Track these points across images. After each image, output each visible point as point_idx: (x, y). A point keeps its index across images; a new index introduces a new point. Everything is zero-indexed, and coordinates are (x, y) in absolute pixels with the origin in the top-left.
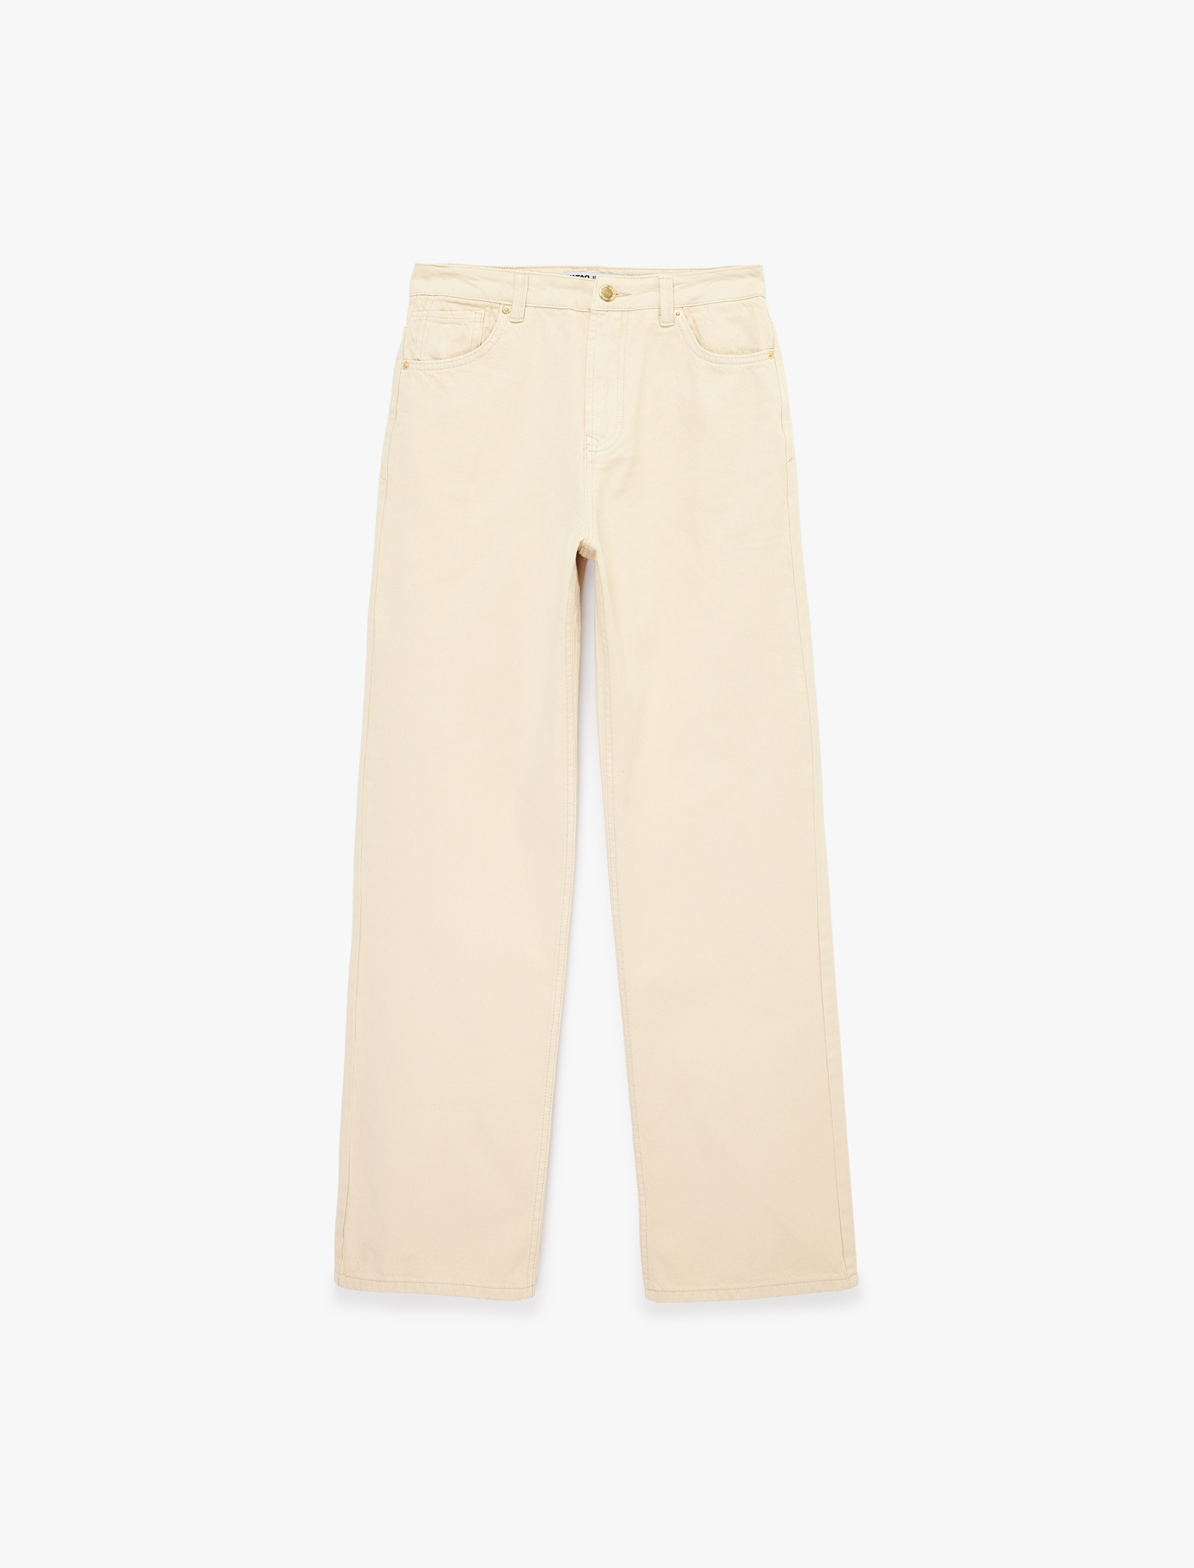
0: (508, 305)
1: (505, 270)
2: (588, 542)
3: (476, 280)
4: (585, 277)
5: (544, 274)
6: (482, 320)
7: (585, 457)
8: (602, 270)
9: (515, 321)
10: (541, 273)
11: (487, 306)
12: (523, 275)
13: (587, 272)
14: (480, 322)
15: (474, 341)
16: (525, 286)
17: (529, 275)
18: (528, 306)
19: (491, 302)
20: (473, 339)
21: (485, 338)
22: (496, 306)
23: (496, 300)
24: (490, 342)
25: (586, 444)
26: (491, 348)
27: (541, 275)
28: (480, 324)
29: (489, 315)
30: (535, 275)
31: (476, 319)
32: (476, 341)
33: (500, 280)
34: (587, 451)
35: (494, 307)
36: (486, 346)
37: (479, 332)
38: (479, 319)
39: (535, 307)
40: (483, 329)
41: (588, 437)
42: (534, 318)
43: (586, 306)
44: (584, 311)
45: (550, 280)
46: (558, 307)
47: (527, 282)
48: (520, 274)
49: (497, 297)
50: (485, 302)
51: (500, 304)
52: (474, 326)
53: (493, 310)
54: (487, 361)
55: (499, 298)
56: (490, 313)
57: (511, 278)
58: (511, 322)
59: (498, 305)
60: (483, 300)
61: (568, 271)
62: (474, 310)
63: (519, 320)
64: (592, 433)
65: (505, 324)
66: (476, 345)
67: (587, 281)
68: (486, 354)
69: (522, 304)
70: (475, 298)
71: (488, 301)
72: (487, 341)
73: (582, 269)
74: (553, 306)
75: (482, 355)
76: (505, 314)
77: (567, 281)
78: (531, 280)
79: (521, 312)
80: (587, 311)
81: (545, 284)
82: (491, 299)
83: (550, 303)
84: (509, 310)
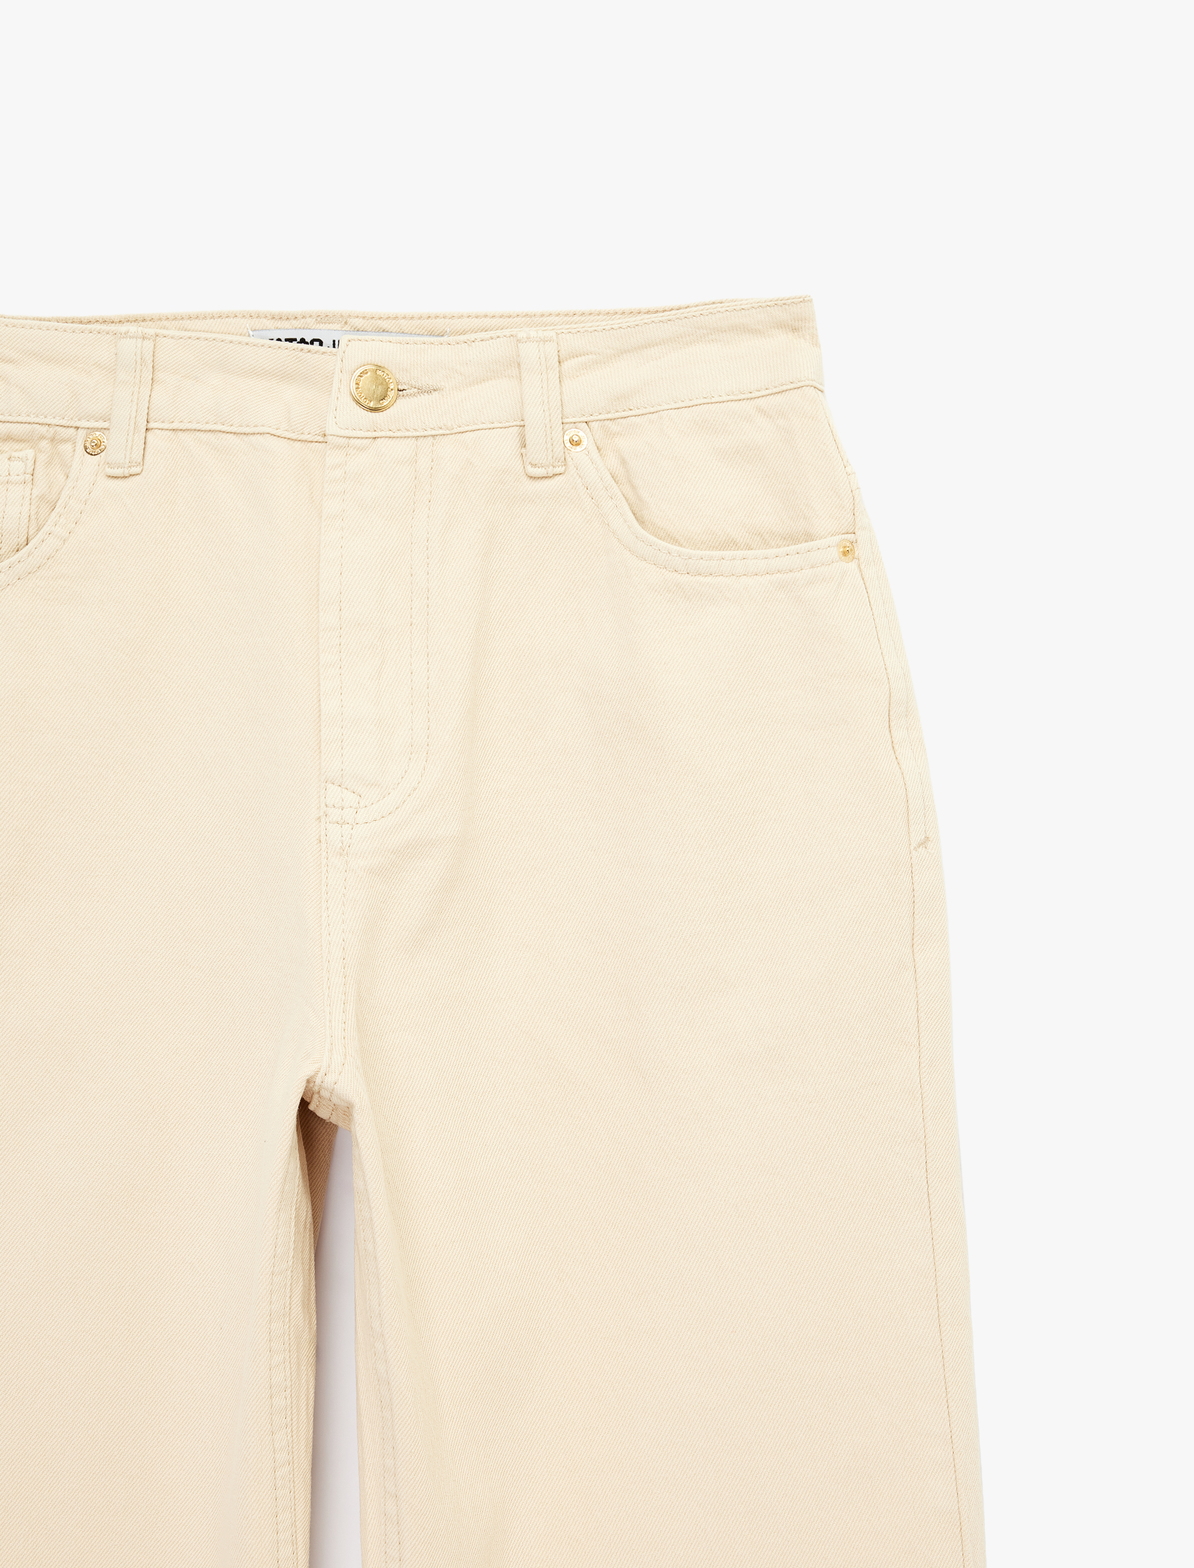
0: (98, 429)
1: (89, 326)
2: (330, 1082)
3: (10, 361)
4: (312, 342)
5: (198, 334)
6: (29, 477)
7: (323, 839)
8: (358, 323)
9: (119, 473)
11: (42, 437)
12: (140, 341)
13: (317, 327)
14: (23, 483)
15: (9, 534)
16: (146, 372)
17: (157, 341)
18: (155, 427)
19: (53, 423)
20: (4, 530)
21: (39, 525)
22: (64, 436)
23: (66, 418)
24: (49, 538)
25: (326, 805)
26: (57, 550)
27: (190, 340)
28: (24, 488)
29: (46, 461)
30: (172, 338)
31: (9, 474)
32: (12, 535)
33: (77, 358)
34: (328, 823)
35: (59, 437)
36: (41, 545)
37: (19, 512)
38: (20, 473)
39: (174, 428)
40: (30, 504)
41: (330, 785)
42: (173, 461)
43: (316, 426)
44: (311, 440)
45: (217, 354)
46: (237, 428)
47: (149, 362)
48: (130, 337)
49: (69, 410)
50: (36, 425)
51: (76, 429)
52: (6, 496)
53: (56, 446)
54: (42, 588)
55: (75, 413)
56: (48, 457)
57: (106, 350)
58: (107, 476)
59: (72, 430)
60: (29, 419)
61: (264, 328)
62: (4, 449)
63: (129, 468)
64: (342, 775)
65: (92, 484)
66: (10, 548)
67: (316, 356)
68: (38, 570)
69: (137, 424)
70: (5, 417)
71: (44, 423)
72: (41, 535)
73: (302, 318)
74: (224, 426)
75: (27, 574)
76: (91, 454)
77: (262, 357)
78: (162, 356)
79: (133, 448)
80: (320, 441)
81: (200, 365)
82: (51, 417)
83: (215, 417)
84: (103, 444)
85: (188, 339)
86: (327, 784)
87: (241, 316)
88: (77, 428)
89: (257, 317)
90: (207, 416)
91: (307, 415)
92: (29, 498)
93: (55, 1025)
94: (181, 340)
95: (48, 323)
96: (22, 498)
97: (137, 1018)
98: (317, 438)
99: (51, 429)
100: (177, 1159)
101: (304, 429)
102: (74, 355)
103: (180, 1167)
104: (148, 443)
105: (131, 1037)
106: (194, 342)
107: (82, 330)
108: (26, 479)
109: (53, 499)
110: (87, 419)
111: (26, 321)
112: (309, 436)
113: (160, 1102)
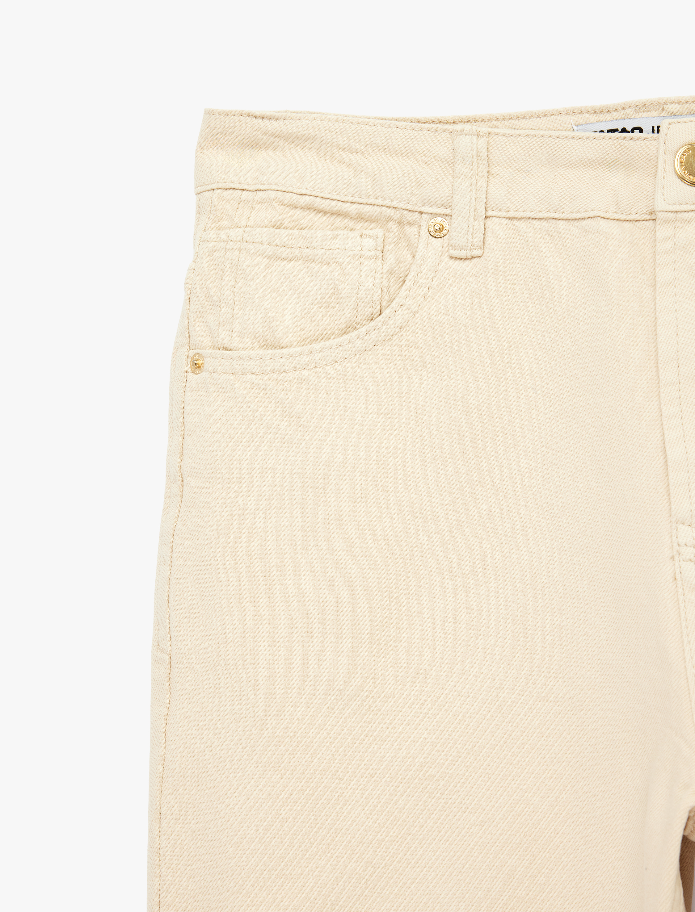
0: (440, 215)
1: (427, 125)
3: (357, 152)
4: (633, 131)
5: (527, 132)
6: (379, 253)
7: (678, 576)
8: (675, 108)
9: (462, 254)
10: (518, 132)
11: (390, 219)
12: (475, 137)
13: (636, 116)
14: (375, 258)
15: (364, 304)
16: (482, 166)
17: (490, 138)
18: (493, 215)
19: (399, 207)
20: (359, 300)
21: (390, 297)
22: (410, 219)
23: (410, 203)
24: (401, 309)
25: (679, 545)
26: (408, 321)
27: (520, 138)
28: (376, 263)
29: (395, 240)
30: (503, 136)
31: (362, 249)
32: (366, 305)
33: (417, 151)
34: (682, 561)
35: (405, 220)
36: (394, 315)
37: (372, 284)
38: (371, 249)
39: (510, 216)
40: (382, 278)
41: (681, 525)
42: (511, 246)
43: (643, 206)
44: (638, 219)
45: (545, 149)
46: (569, 215)
47: (484, 157)
48: (466, 135)
49: (413, 196)
50: (384, 208)
51: (420, 214)
52: (360, 269)
53: (402, 227)
54: (395, 355)
55: (418, 199)
56: (396, 237)
57: (444, 146)
58: (451, 257)
59: (417, 215)
60: (377, 202)
61: (588, 122)
62: (355, 227)
63: (472, 251)
64: (692, 515)
65: (437, 264)
66: (365, 317)
67: (638, 142)
68: (391, 338)
69: (476, 211)
70: (356, 199)
71: (391, 206)
72: (393, 306)
73: (622, 109)
74: (556, 214)
75: (381, 342)
76: (435, 237)
77: (587, 148)
78: (496, 151)
79: (474, 233)
80: (647, 219)
81: (530, 159)
82: (397, 201)
83: (548, 206)
84: (445, 228)
85: (518, 136)
86: (678, 525)
87: (565, 113)
88: (421, 213)
89: (580, 113)
90: (540, 205)
91: (634, 197)
92: (380, 272)
93: (427, 761)
94: (512, 137)
95: (389, 122)
96: (374, 271)
97: (503, 751)
98: (645, 217)
99: (398, 212)
100: (550, 881)
101: (632, 210)
102: (415, 149)
104: (487, 229)
105: (499, 769)
106: (524, 139)
107: (420, 128)
108: (377, 255)
109: (402, 275)
110: (430, 205)
111: (369, 120)
112: (637, 215)
113: (530, 828)
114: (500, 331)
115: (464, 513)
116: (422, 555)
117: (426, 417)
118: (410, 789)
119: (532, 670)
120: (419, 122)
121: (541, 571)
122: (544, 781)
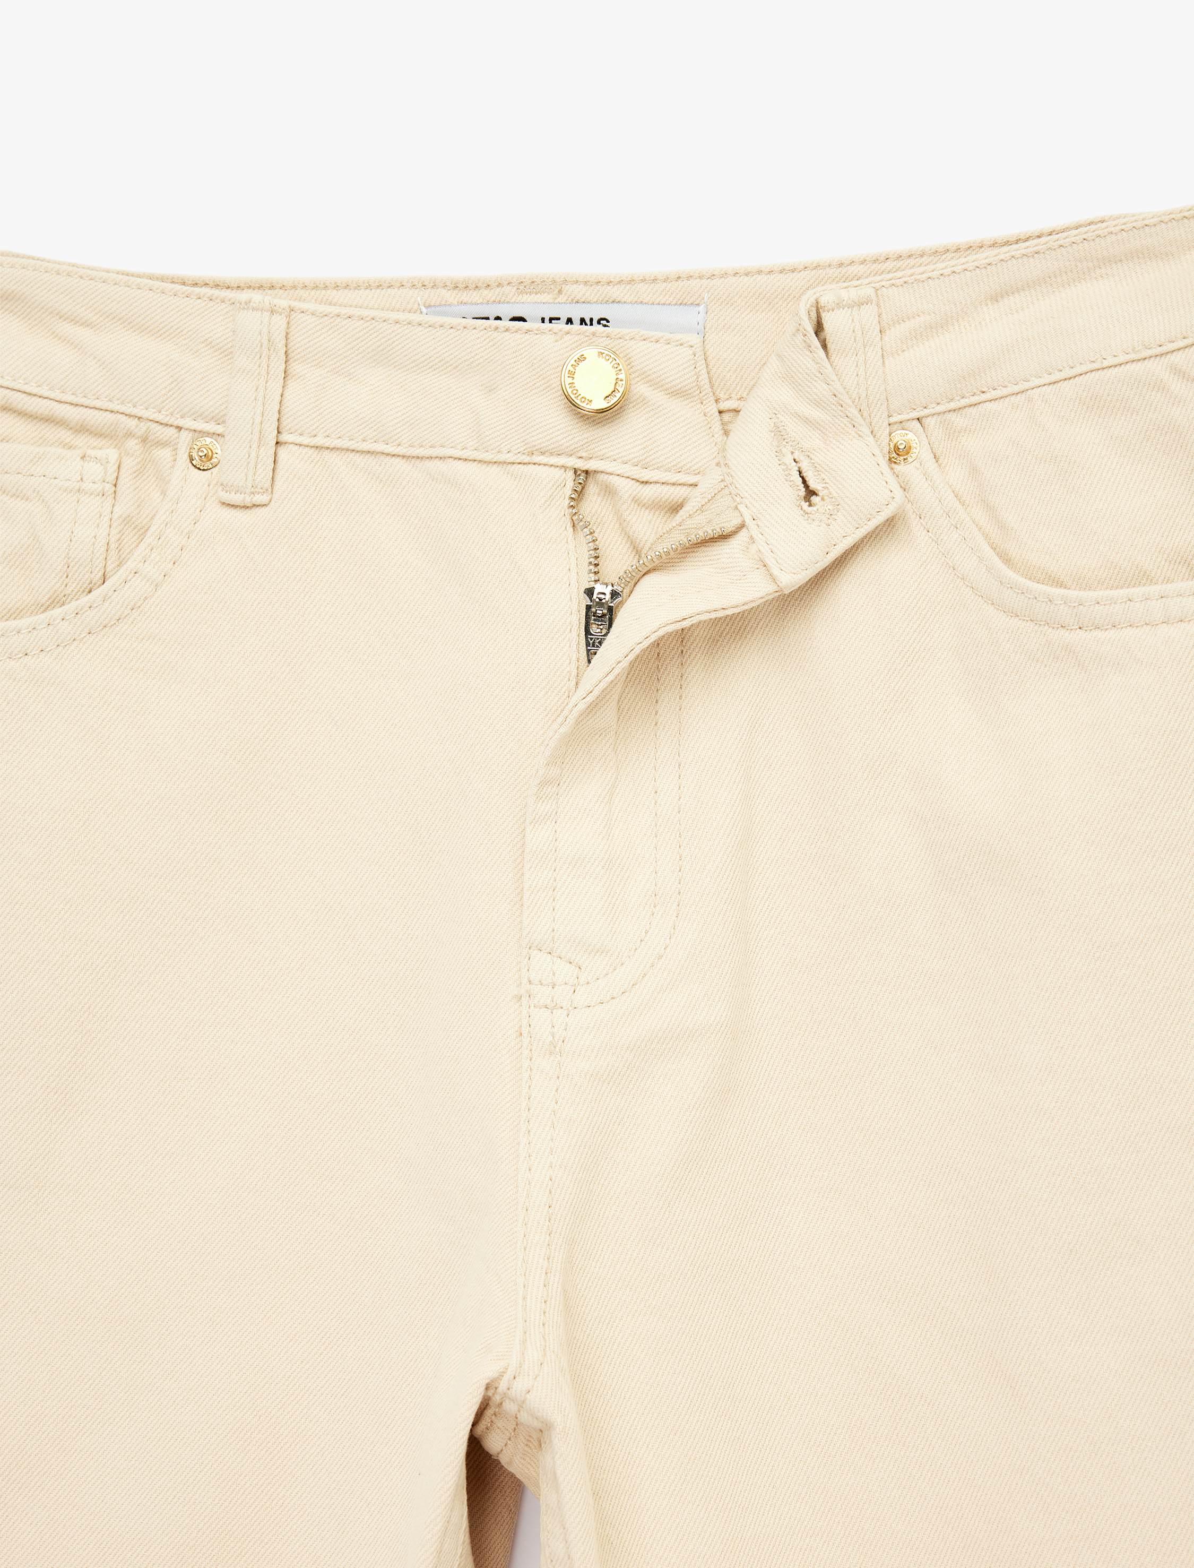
0: (208, 434)
1: (197, 290)
2: (519, 1387)
3: (87, 324)
5: (350, 311)
6: (109, 488)
7: (525, 1031)
8: (578, 290)
9: (237, 498)
10: (336, 310)
11: (129, 435)
12: (267, 314)
13: (518, 300)
14: (101, 494)
15: (78, 565)
16: (275, 360)
17: (292, 317)
18: (290, 440)
19: (144, 416)
20: (71, 559)
21: (121, 559)
22: (161, 437)
23: (163, 412)
24: (134, 578)
25: (530, 981)
26: (146, 598)
27: (339, 320)
28: (102, 502)
29: (135, 469)
30: (313, 314)
31: (82, 479)
32: (82, 568)
33: (179, 330)
34: (532, 1007)
35: (154, 437)
36: (123, 587)
37: (93, 535)
38: (96, 480)
39: (317, 445)
40: (110, 527)
41: (536, 952)
42: (316, 492)
43: (519, 441)
44: (512, 460)
45: (377, 339)
46: (407, 449)
47: (280, 346)
48: (253, 309)
49: (167, 401)
50: (121, 416)
51: (177, 430)
52: (76, 510)
53: (150, 450)
54: (121, 651)
55: (176, 406)
56: (138, 463)
57: (220, 324)
58: (220, 502)
59: (172, 431)
60: (111, 406)
61: (443, 303)
62: (76, 443)
63: (252, 495)
64: (553, 937)
65: (198, 511)
66: (79, 586)
67: (518, 338)
68: (117, 623)
69: (263, 432)
70: (78, 398)
71: (132, 414)
72: (122, 573)
73: (498, 286)
74: (388, 446)
75: (101, 628)
76: (199, 469)
78: (299, 339)
79: (258, 467)
80: (525, 461)
81: (353, 355)
82: (142, 407)
83: (376, 433)
84: (215, 455)
85: (335, 318)
86: (531, 950)
87: (409, 285)
88: (179, 428)
89: (432, 287)
90: (364, 430)
91: (505, 426)
92: (108, 518)
93: (120, 1294)
94: (326, 318)
95: (139, 280)
96: (98, 516)
97: (239, 1287)
98: (521, 458)
99: (142, 424)
100: (293, 1495)
101: (501, 449)
102: (176, 327)
103: (296, 1506)
104: (279, 462)
105: (229, 1314)
106: (345, 322)
107: (186, 294)
108: (105, 490)
109: (143, 524)
110: (194, 416)
111: (109, 275)
112: (509, 455)
113: (269, 1410)
114: (289, 625)
115: (210, 909)
116: (140, 970)
117: (162, 751)
118: (89, 1335)
119: (295, 1163)
120: (184, 284)
121: (322, 1009)
122: (297, 1337)
